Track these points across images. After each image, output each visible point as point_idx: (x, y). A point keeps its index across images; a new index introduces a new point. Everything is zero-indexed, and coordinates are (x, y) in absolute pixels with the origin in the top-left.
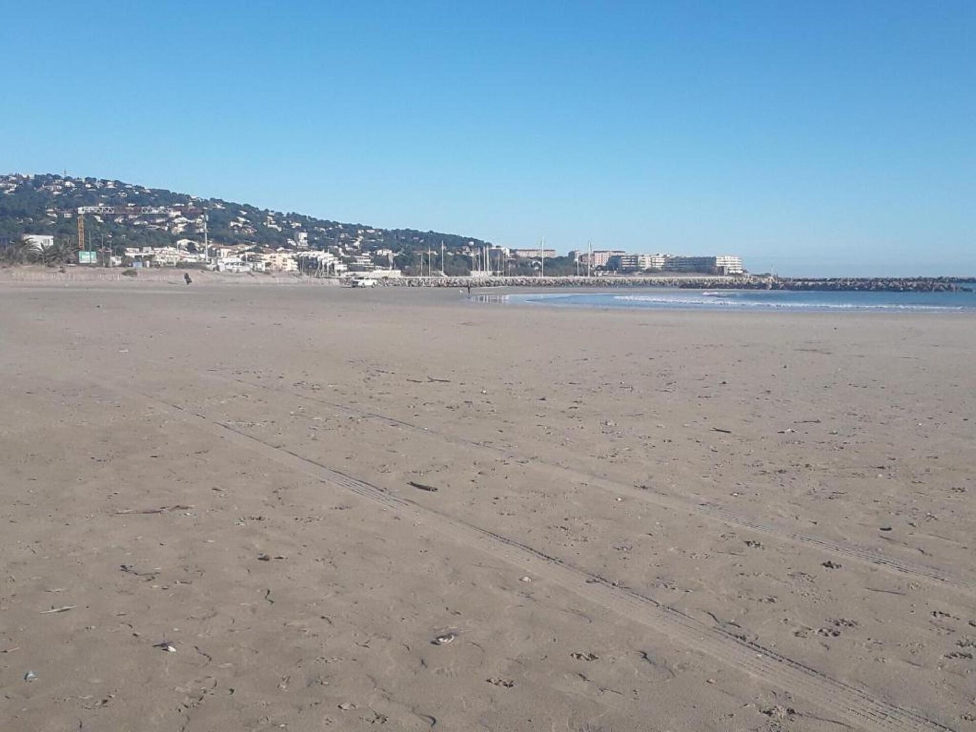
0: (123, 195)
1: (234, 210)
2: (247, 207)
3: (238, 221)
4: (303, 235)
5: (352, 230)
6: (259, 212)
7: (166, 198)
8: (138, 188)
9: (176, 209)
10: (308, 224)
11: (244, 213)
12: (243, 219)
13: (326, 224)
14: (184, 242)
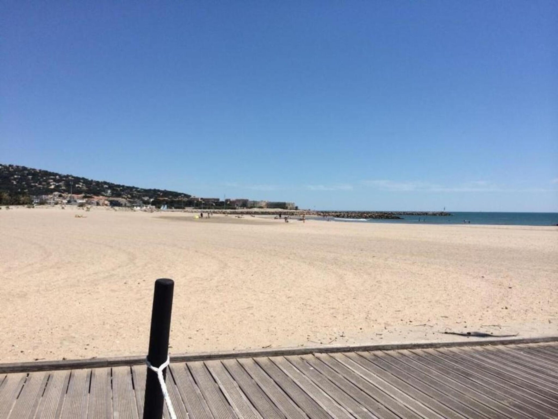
0: (26, 172)
1: (77, 180)
2: (83, 179)
3: (80, 184)
4: (109, 191)
5: (131, 189)
6: (89, 181)
7: (46, 174)
8: (34, 170)
9: (52, 179)
10: (112, 186)
11: (82, 181)
12: (81, 184)
13: (119, 186)
14: (56, 193)
